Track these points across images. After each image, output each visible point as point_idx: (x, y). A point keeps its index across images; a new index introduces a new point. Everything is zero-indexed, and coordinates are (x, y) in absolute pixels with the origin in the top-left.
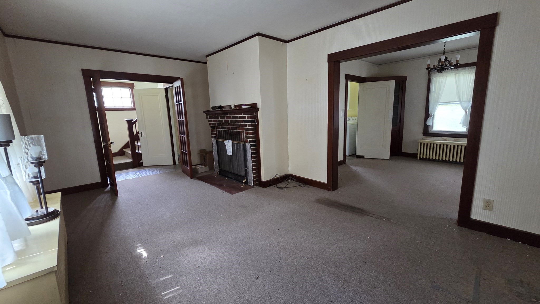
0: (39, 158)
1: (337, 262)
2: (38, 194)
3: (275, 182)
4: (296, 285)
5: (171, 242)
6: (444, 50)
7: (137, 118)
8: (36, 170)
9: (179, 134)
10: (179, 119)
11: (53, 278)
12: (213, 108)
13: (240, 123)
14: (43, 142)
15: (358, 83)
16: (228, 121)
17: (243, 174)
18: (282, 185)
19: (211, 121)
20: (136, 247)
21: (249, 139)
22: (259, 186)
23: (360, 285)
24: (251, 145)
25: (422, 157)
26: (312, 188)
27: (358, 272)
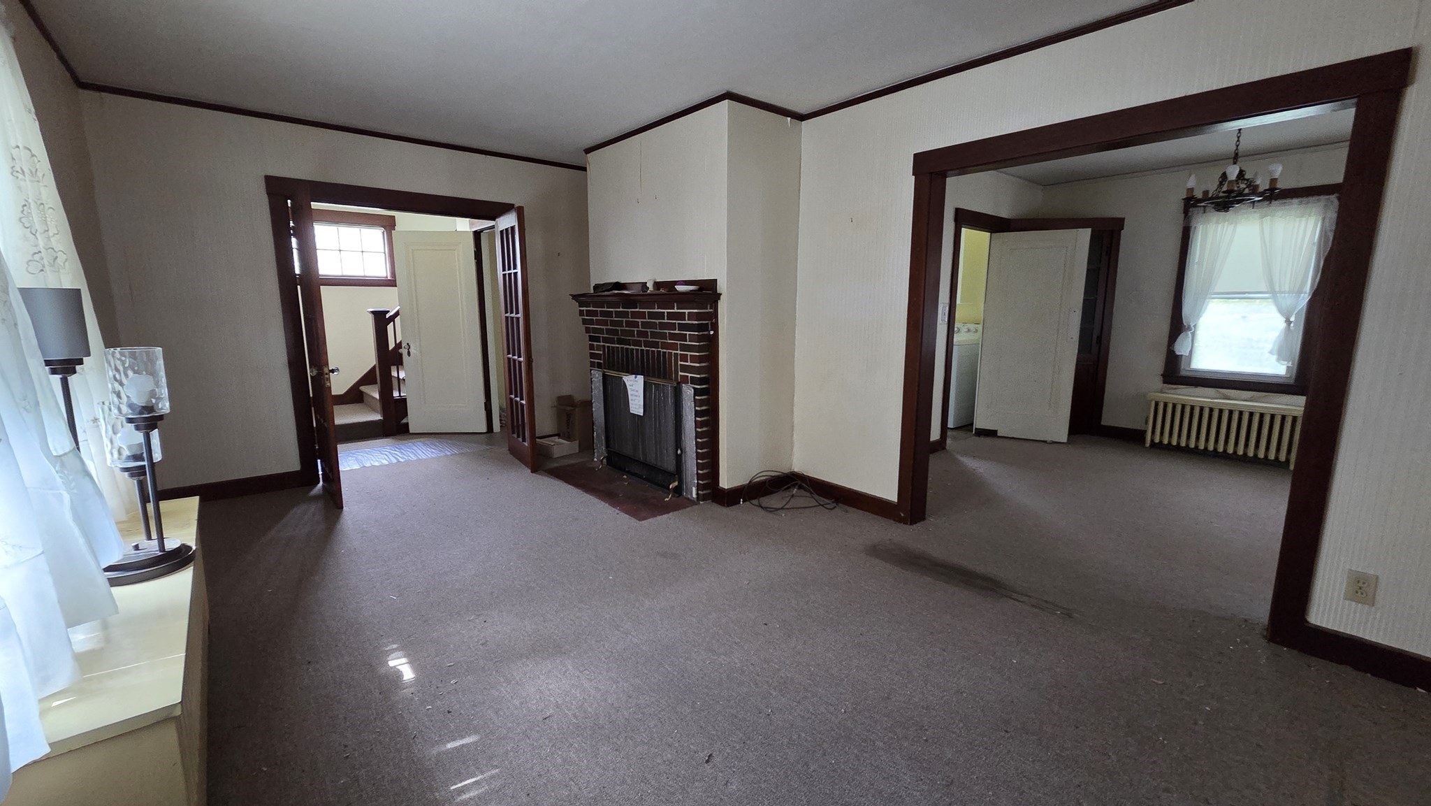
0: (149, 408)
1: (926, 727)
2: (141, 502)
3: (755, 491)
4: (813, 785)
5: (478, 642)
6: (1237, 149)
7: (398, 307)
8: (139, 437)
9: (506, 352)
10: (508, 315)
11: (170, 735)
12: (596, 287)
13: (667, 331)
14: (160, 365)
15: (988, 234)
16: (636, 325)
17: (671, 467)
18: (773, 501)
19: (591, 322)
20: (387, 651)
21: (690, 375)
22: (713, 502)
23: (993, 795)
24: (695, 392)
25: (1157, 440)
26: (855, 514)
27: (986, 759)
